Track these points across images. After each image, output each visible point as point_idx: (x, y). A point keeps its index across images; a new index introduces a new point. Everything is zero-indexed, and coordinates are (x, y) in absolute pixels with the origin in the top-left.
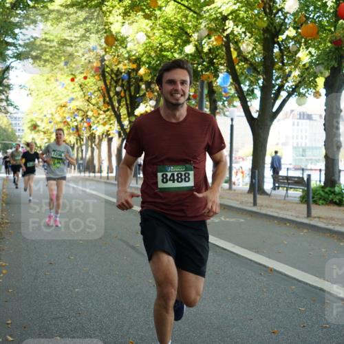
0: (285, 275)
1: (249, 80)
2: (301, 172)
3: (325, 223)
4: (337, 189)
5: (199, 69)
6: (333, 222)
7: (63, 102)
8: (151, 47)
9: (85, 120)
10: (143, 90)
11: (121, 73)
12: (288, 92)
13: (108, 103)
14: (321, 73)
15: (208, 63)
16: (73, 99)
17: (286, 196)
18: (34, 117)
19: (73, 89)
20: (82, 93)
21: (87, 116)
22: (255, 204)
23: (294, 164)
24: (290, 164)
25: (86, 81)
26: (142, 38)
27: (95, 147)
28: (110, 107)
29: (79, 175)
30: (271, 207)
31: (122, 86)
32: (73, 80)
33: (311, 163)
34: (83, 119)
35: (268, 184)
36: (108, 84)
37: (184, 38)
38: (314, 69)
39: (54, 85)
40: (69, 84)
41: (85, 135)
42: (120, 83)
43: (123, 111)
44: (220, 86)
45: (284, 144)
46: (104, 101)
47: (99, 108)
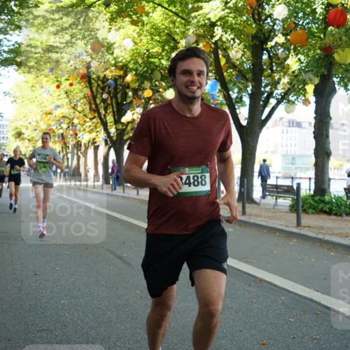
0: (275, 286)
1: (238, 87)
2: (291, 180)
3: (314, 232)
4: (327, 198)
6: (323, 231)
7: (48, 109)
8: (138, 53)
9: (71, 127)
10: (130, 97)
11: (108, 80)
12: (277, 99)
13: (94, 111)
14: (311, 80)
16: (58, 106)
17: (276, 204)
18: (18, 124)
19: (59, 95)
20: (67, 100)
21: (73, 123)
22: (244, 213)
23: (283, 172)
24: (280, 173)
25: (72, 88)
26: (129, 44)
27: (81, 156)
28: (96, 115)
29: (64, 183)
31: (109, 93)
32: (58, 87)
33: (301, 171)
34: (69, 127)
35: (257, 193)
36: (95, 91)
37: (172, 44)
38: (304, 76)
39: (39, 91)
40: (54, 91)
41: (71, 142)
42: (107, 89)
43: (110, 119)
44: (208, 93)
45: (273, 152)
46: (90, 109)
47: (85, 115)
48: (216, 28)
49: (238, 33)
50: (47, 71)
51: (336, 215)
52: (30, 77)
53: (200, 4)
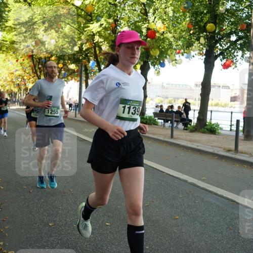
1: (104, 64)
4: (145, 117)
5: (81, 58)
7: (12, 71)
11: (42, 59)
13: (35, 73)
14: (140, 63)
15: (85, 55)
16: (17, 70)
19: (17, 65)
20: (21, 67)
21: (24, 79)
25: (24, 62)
28: (36, 75)
29: (20, 107)
31: (42, 65)
32: (17, 61)
34: (22, 80)
36: (35, 63)
39: (7, 63)
40: (15, 63)
41: (23, 87)
42: (41, 63)
44: (90, 67)
46: (33, 72)
47: (30, 75)
48: (95, 36)
49: (106, 39)
50: (11, 53)
51: (149, 124)
52: (3, 56)
53: (89, 25)
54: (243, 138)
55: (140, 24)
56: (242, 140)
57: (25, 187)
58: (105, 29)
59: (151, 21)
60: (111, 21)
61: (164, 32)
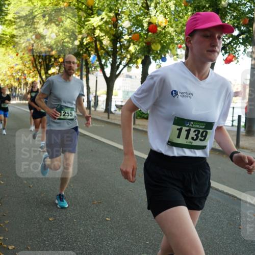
1: (105, 59)
3: (141, 127)
5: (81, 52)
7: (12, 66)
9: (23, 75)
10: (52, 61)
12: (124, 65)
13: (35, 67)
14: (141, 58)
15: (86, 49)
16: (17, 65)
19: (17, 59)
20: (21, 61)
21: (24, 73)
22: (109, 118)
25: (24, 56)
28: (36, 69)
29: (19, 102)
30: (116, 120)
31: (42, 59)
32: (17, 55)
35: (113, 109)
36: (35, 58)
39: (7, 57)
40: (15, 57)
41: (23, 82)
42: (41, 57)
43: (43, 72)
44: (91, 61)
45: (119, 89)
46: (33, 66)
47: (30, 70)
48: (96, 30)
49: (107, 33)
50: (11, 47)
52: (3, 50)
53: (89, 19)
54: (244, 134)
55: (141, 18)
56: (244, 136)
57: (26, 182)
58: (106, 23)
59: (152, 15)
60: (112, 15)
61: (165, 27)
